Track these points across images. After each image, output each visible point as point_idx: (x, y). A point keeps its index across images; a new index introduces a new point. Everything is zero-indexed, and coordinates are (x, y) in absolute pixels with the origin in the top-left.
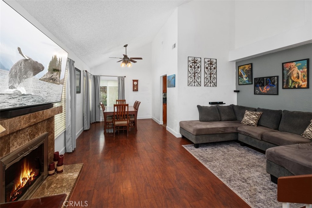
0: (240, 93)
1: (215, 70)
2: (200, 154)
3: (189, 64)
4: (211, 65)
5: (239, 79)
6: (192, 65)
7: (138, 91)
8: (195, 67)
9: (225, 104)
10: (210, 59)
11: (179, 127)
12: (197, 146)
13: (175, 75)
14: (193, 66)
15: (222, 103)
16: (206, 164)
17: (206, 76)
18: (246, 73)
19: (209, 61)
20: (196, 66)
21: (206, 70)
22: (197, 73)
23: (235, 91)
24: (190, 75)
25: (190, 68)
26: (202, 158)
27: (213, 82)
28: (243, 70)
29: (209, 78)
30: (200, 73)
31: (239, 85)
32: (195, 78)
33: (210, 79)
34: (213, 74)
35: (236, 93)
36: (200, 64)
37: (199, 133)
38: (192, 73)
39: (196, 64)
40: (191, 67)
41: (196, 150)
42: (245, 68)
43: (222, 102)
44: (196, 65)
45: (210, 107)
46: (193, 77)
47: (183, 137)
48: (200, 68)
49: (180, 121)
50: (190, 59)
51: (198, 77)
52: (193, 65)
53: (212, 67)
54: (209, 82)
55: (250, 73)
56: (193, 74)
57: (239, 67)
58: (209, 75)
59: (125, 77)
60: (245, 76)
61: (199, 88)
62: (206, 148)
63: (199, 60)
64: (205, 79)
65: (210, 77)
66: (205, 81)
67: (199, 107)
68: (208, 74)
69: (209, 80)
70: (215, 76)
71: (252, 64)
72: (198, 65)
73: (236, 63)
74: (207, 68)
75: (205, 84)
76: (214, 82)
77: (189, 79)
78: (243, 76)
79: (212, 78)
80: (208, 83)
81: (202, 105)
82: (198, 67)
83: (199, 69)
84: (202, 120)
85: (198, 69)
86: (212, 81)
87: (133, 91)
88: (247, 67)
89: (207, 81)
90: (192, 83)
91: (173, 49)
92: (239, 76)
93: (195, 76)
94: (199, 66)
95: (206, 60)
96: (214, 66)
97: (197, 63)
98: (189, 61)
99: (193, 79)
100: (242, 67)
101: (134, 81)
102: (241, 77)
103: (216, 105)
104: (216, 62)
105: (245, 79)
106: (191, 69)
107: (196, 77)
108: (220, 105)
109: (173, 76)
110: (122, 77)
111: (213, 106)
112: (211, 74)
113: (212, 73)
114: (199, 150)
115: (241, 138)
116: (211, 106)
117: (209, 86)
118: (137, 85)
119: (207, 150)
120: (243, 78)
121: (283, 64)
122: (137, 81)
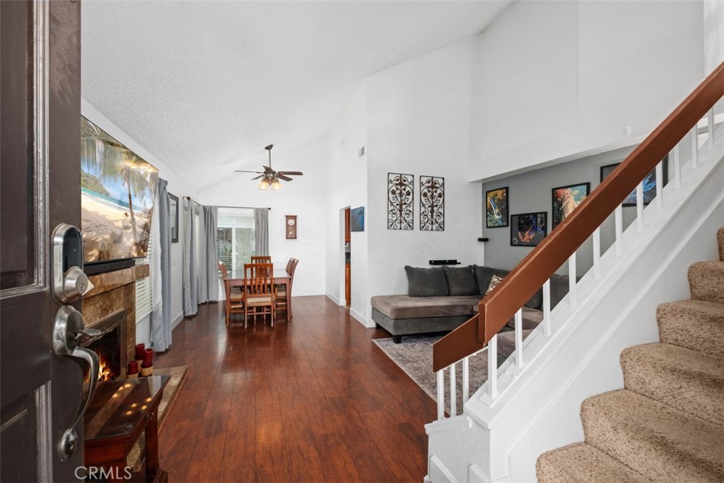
0: (488, 243)
1: (441, 199)
2: (400, 352)
3: (390, 187)
4: (434, 190)
5: (487, 216)
6: (395, 189)
7: (296, 238)
8: (401, 192)
9: (460, 263)
10: (430, 178)
11: (371, 308)
12: (398, 340)
13: (363, 208)
14: (398, 191)
15: (454, 262)
16: (404, 365)
17: (423, 209)
18: (498, 205)
19: (429, 182)
20: (403, 192)
21: (423, 198)
22: (405, 204)
23: (480, 240)
24: (391, 208)
25: (391, 196)
26: (401, 358)
27: (437, 222)
28: (494, 199)
29: (430, 214)
30: (411, 204)
31: (488, 227)
32: (401, 215)
33: (432, 216)
34: (436, 206)
35: (483, 243)
36: (411, 186)
37: (402, 315)
38: (395, 204)
39: (403, 187)
40: (394, 192)
41: (396, 346)
42: (496, 195)
43: (456, 261)
44: (404, 189)
45: (429, 270)
46: (398, 212)
47: (378, 327)
48: (411, 194)
49: (371, 297)
50: (392, 177)
51: (408, 212)
52: (397, 189)
53: (435, 194)
54: (430, 222)
55: (504, 204)
56: (398, 207)
57: (487, 192)
58: (430, 209)
59: (270, 209)
60: (496, 211)
61: (409, 232)
62: (414, 344)
63: (410, 179)
64: (422, 217)
65: (432, 212)
66: (422, 219)
67: (408, 269)
68: (426, 206)
69: (429, 217)
70: (441, 210)
71: (507, 189)
72: (408, 189)
73: (483, 185)
74: (425, 195)
75: (422, 225)
76: (439, 221)
77: (390, 215)
78: (492, 210)
79: (434, 214)
80: (428, 224)
81: (414, 266)
82: (408, 194)
83: (410, 197)
84: (413, 294)
85: (407, 197)
86: (435, 219)
87: (287, 238)
88: (500, 194)
89: (426, 220)
90: (397, 223)
91: (360, 157)
92: (488, 211)
93: (401, 211)
94: (410, 191)
95: (424, 180)
96: (439, 191)
97: (405, 185)
98: (390, 182)
99: (398, 216)
100: (491, 194)
101: (288, 217)
102: (490, 213)
103: (442, 266)
104: (443, 184)
105: (497, 217)
106: (394, 196)
107: (403, 212)
108: (450, 266)
109: (359, 211)
110: (263, 210)
111: (436, 268)
112: (432, 206)
113: (435, 204)
114: (400, 347)
116: (433, 269)
117: (430, 228)
118: (295, 226)
119: (415, 347)
120: (493, 214)
121: (553, 190)
122: (294, 218)
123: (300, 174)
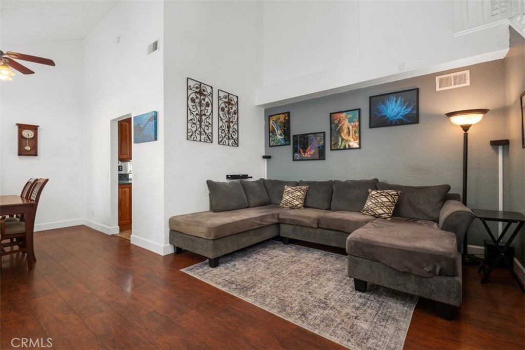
0: (271, 160)
1: (236, 116)
2: (227, 278)
3: (189, 94)
4: (230, 106)
5: (270, 137)
6: (195, 97)
7: (35, 155)
8: (201, 102)
9: (252, 177)
10: (227, 94)
11: (168, 230)
12: (215, 263)
13: (156, 113)
14: (197, 101)
15: (246, 177)
16: (247, 296)
17: (221, 124)
18: (280, 127)
19: (226, 98)
20: (203, 102)
21: (221, 113)
22: (205, 115)
23: (264, 157)
24: (190, 117)
25: (190, 104)
26: (234, 286)
27: (233, 138)
28: (276, 122)
29: (227, 129)
30: (211, 116)
31: (270, 146)
32: (201, 126)
33: (229, 131)
34: (232, 122)
35: (266, 160)
36: (210, 98)
37: (221, 234)
38: (195, 113)
39: (202, 97)
40: (193, 100)
41: (215, 271)
42: (279, 119)
43: (247, 175)
44: (204, 99)
45: (229, 183)
46: (198, 123)
47: (179, 251)
48: (210, 106)
49: (170, 217)
50: (191, 83)
51: (207, 124)
52: (197, 98)
53: (231, 110)
54: (227, 137)
55: (286, 127)
56: (198, 117)
57: (269, 116)
58: (226, 124)
60: (279, 132)
61: (207, 146)
62: (233, 263)
63: (209, 90)
64: (220, 131)
65: (229, 127)
66: (220, 133)
67: (210, 183)
68: (224, 121)
69: (226, 132)
70: (236, 127)
71: (289, 113)
72: (207, 100)
73: (266, 111)
74: (223, 110)
75: (220, 139)
76: (234, 137)
77: (190, 125)
78: (275, 131)
79: (231, 130)
80: (225, 139)
81: (215, 180)
82: (208, 105)
83: (209, 109)
85: (207, 108)
86: (230, 137)
87: (20, 155)
88: (282, 117)
89: (223, 135)
90: (196, 135)
91: (149, 53)
92: (270, 132)
93: (200, 121)
94: (209, 102)
95: (222, 94)
96: (234, 109)
97: (204, 95)
98: (189, 88)
99: (198, 126)
100: (274, 118)
101: (22, 126)
102: (273, 134)
103: (239, 180)
104: (237, 102)
105: (279, 137)
106: (193, 104)
107: (203, 124)
108: (245, 180)
111: (235, 182)
112: (229, 122)
113: (231, 120)
114: (220, 270)
115: (286, 231)
117: (227, 144)
118: (34, 138)
119: (237, 266)
120: (276, 135)
121: (331, 114)
122: (35, 128)
123: (50, 63)
